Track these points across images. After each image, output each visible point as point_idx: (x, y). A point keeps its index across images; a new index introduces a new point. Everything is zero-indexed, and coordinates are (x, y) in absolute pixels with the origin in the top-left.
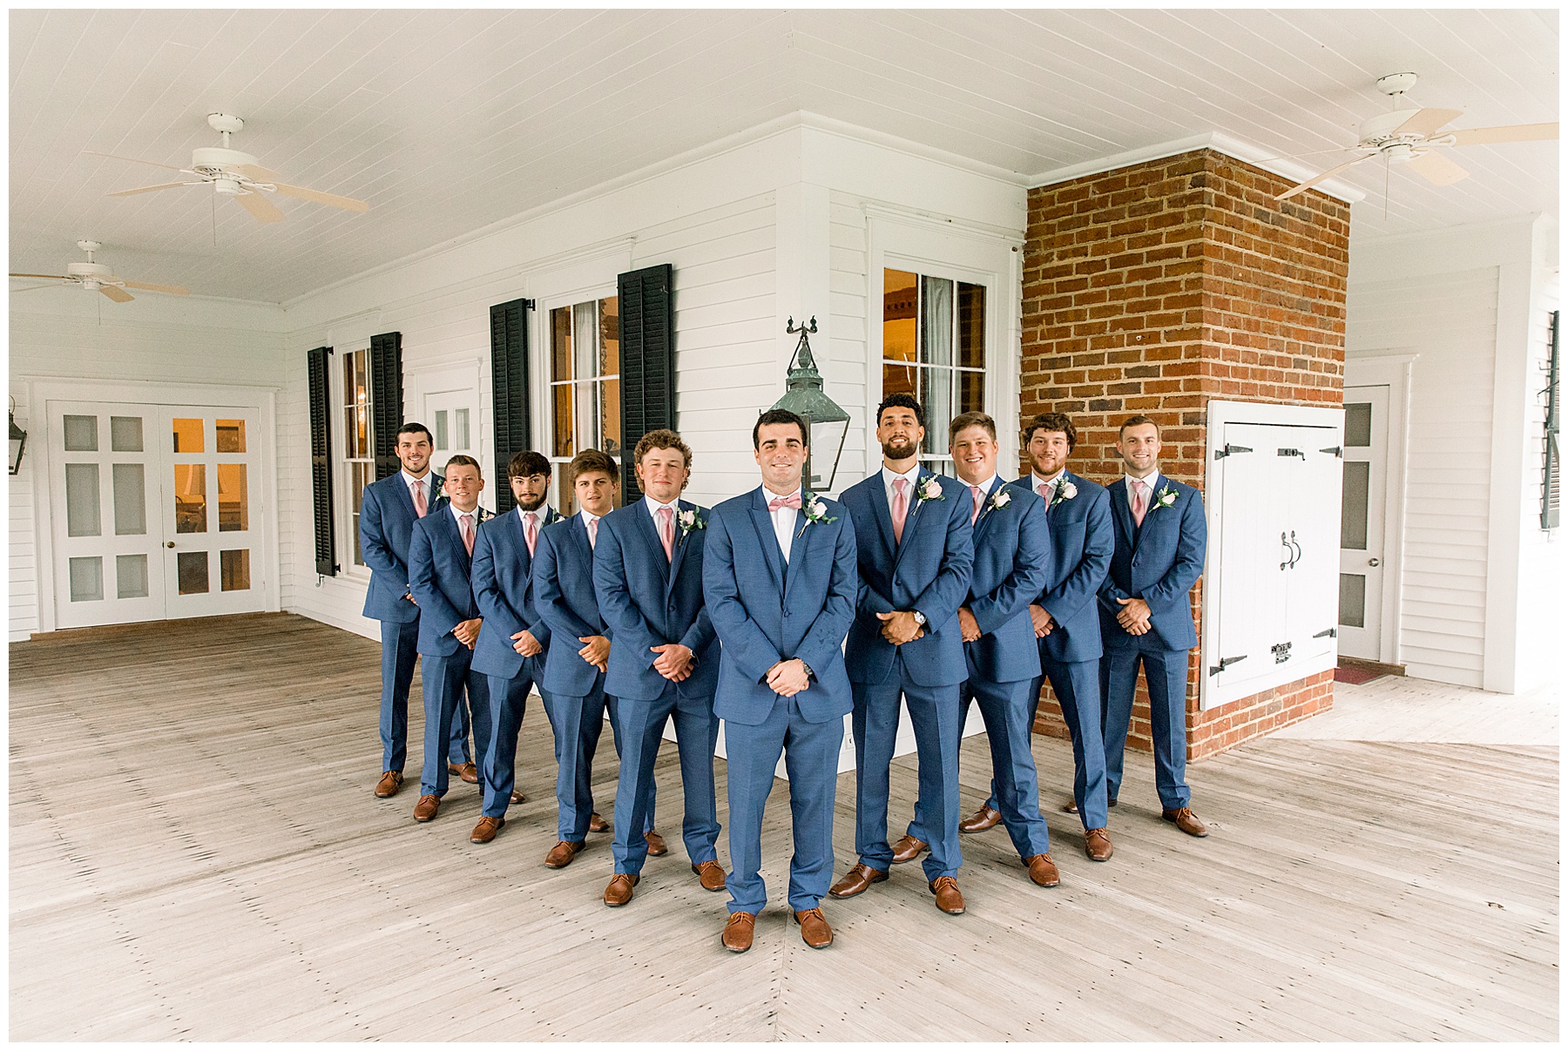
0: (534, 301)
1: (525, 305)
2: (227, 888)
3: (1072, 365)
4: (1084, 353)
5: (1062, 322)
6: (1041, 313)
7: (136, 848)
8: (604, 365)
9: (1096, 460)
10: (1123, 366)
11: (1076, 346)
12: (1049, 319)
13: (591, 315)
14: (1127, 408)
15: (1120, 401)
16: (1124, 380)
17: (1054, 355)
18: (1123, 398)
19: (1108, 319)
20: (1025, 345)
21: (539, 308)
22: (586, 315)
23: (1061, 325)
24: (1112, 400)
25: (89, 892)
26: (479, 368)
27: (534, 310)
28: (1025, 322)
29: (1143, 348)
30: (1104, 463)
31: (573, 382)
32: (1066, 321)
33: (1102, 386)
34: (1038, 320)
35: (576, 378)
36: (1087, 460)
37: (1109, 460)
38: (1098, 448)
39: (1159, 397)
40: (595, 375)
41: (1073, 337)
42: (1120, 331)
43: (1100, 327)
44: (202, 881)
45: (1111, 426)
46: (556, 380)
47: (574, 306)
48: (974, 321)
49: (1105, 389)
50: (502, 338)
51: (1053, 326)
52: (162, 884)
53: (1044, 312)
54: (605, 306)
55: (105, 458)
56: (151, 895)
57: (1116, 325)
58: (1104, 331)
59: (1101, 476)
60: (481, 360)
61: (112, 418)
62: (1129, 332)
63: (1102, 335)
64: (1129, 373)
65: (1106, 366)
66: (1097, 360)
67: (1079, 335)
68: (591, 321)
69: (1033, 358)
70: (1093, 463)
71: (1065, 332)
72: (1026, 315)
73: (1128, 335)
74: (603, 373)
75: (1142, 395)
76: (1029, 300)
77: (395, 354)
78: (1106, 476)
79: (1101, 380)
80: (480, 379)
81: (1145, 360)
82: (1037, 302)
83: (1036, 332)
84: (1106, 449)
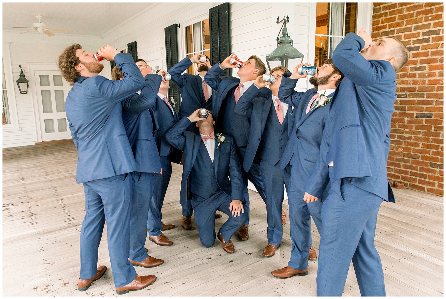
0: (179, 24)
1: (176, 26)
2: (76, 232)
3: (396, 33)
4: (402, 27)
5: (392, 15)
6: (382, 12)
7: (51, 215)
8: (204, 47)
9: (405, 73)
10: (421, 31)
11: (398, 25)
12: (386, 14)
13: (199, 28)
14: (422, 49)
15: (419, 47)
16: (422, 37)
17: (387, 29)
18: (420, 45)
19: (415, 11)
20: (374, 27)
21: (181, 26)
22: (197, 28)
23: (391, 16)
24: (415, 47)
25: (34, 231)
26: (162, 51)
27: (179, 28)
28: (374, 17)
29: (432, 22)
30: (409, 74)
31: (193, 53)
32: (394, 14)
33: (410, 41)
34: (380, 16)
35: (194, 52)
36: (401, 73)
37: (412, 72)
38: (407, 67)
39: (439, 43)
40: (201, 50)
41: (397, 21)
42: (421, 16)
43: (410, 16)
44: (69, 229)
45: (414, 58)
46: (187, 53)
47: (193, 24)
48: (352, 19)
49: (411, 42)
50: (169, 39)
51: (387, 17)
52: (57, 229)
53: (384, 12)
54: (205, 25)
55: (52, 88)
56: (52, 233)
57: (418, 14)
58: (412, 17)
59: (407, 79)
60: (162, 48)
61: (53, 75)
62: (425, 16)
63: (411, 18)
64: (424, 34)
65: (413, 32)
66: (409, 29)
67: (400, 20)
68: (200, 30)
69: (377, 32)
70: (404, 74)
71: (394, 19)
72: (375, 14)
73: (425, 18)
74: (204, 49)
75: (431, 43)
76: (377, 7)
77: (135, 49)
78: (410, 79)
79: (410, 38)
80: (162, 55)
81: (433, 27)
82: (380, 8)
83: (379, 21)
84: (411, 68)
